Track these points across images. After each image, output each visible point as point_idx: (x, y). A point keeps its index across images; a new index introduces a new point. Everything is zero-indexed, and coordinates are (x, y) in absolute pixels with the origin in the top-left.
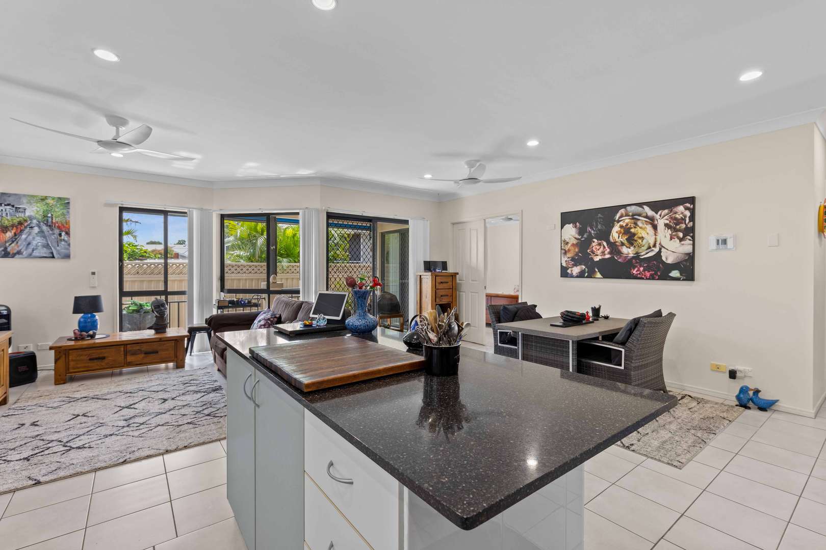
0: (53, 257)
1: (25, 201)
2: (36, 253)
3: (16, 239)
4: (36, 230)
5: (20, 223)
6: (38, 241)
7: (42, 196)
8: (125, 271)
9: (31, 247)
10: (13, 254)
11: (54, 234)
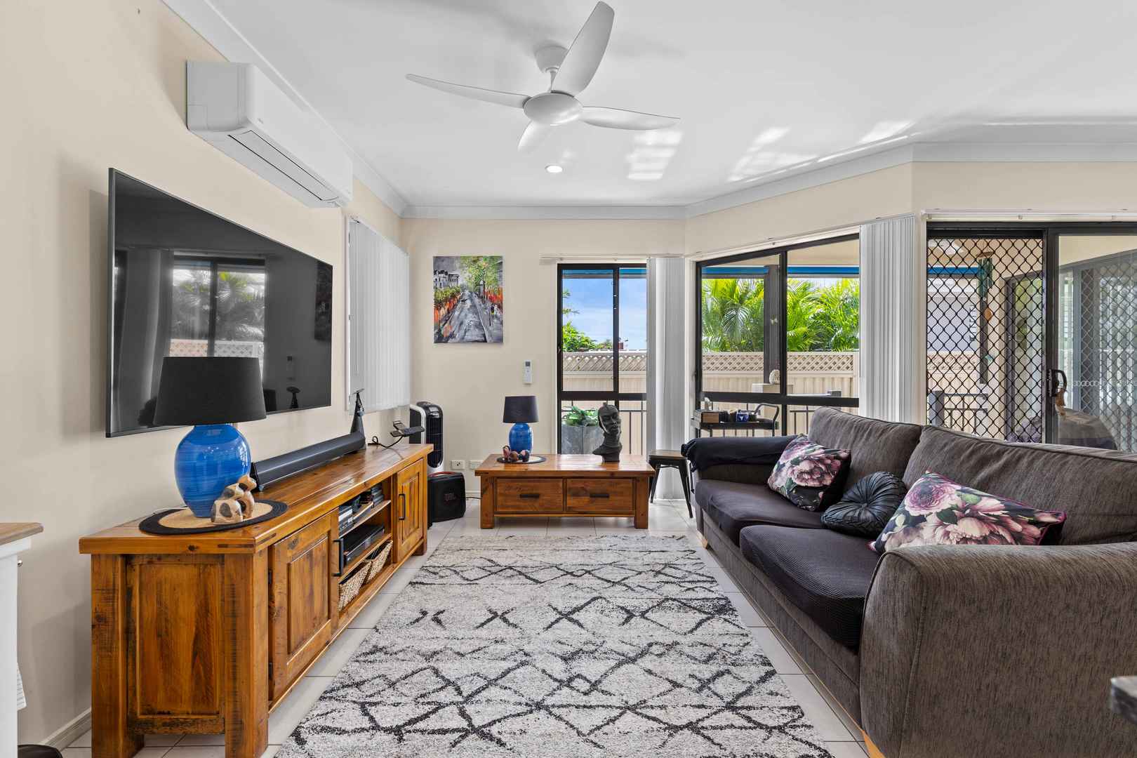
0: (485, 341)
1: (457, 264)
2: (469, 337)
3: (449, 317)
4: (468, 303)
5: (453, 296)
6: (471, 319)
7: (474, 257)
8: (565, 365)
9: (464, 327)
10: (446, 337)
11: (486, 309)
